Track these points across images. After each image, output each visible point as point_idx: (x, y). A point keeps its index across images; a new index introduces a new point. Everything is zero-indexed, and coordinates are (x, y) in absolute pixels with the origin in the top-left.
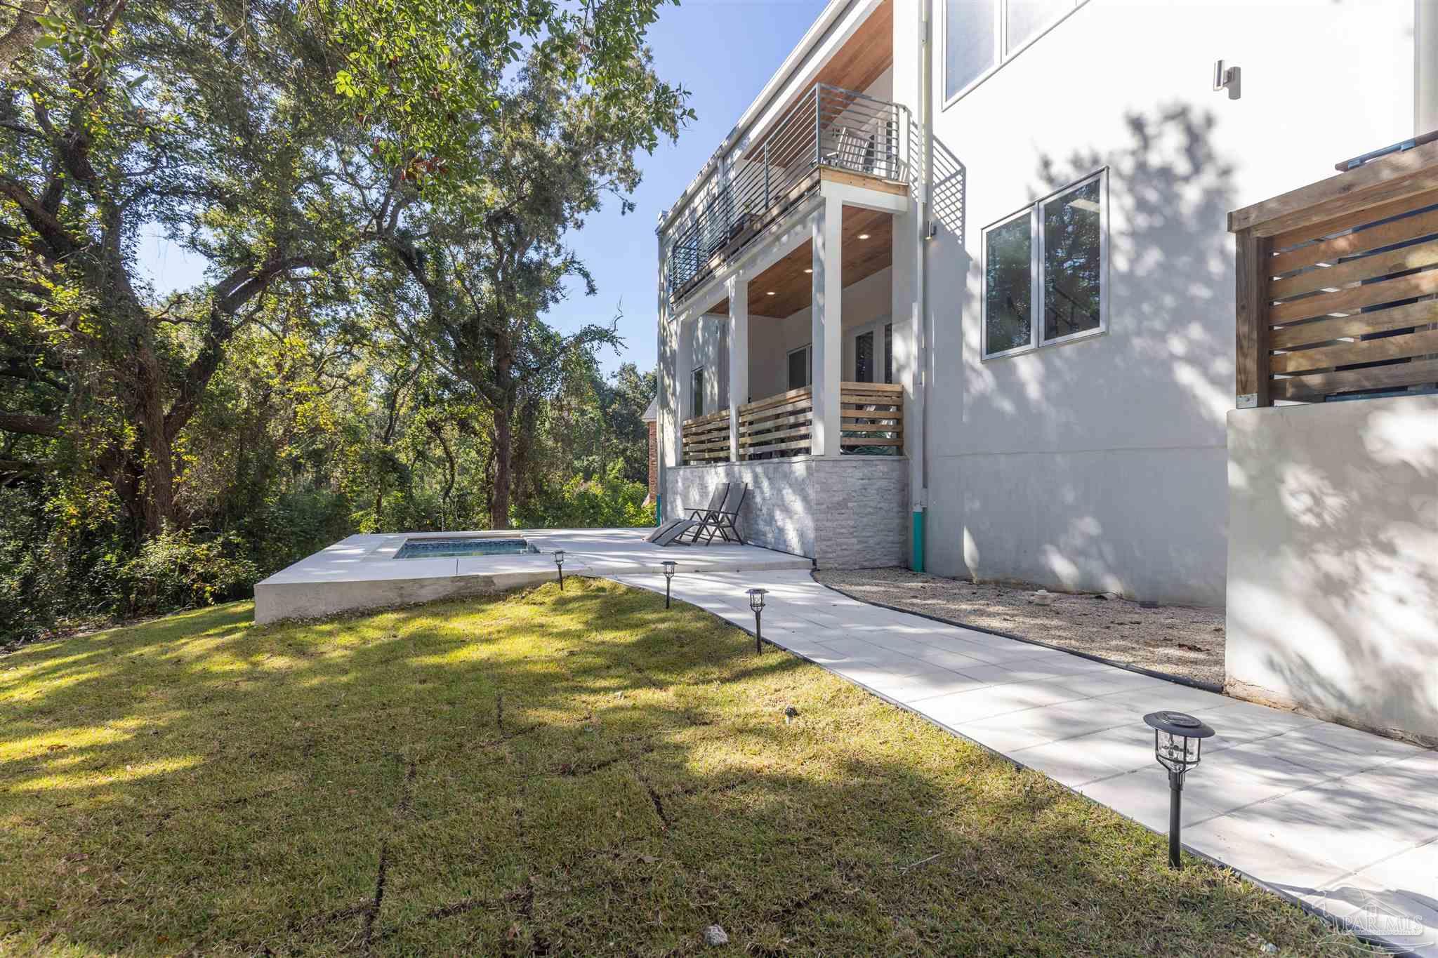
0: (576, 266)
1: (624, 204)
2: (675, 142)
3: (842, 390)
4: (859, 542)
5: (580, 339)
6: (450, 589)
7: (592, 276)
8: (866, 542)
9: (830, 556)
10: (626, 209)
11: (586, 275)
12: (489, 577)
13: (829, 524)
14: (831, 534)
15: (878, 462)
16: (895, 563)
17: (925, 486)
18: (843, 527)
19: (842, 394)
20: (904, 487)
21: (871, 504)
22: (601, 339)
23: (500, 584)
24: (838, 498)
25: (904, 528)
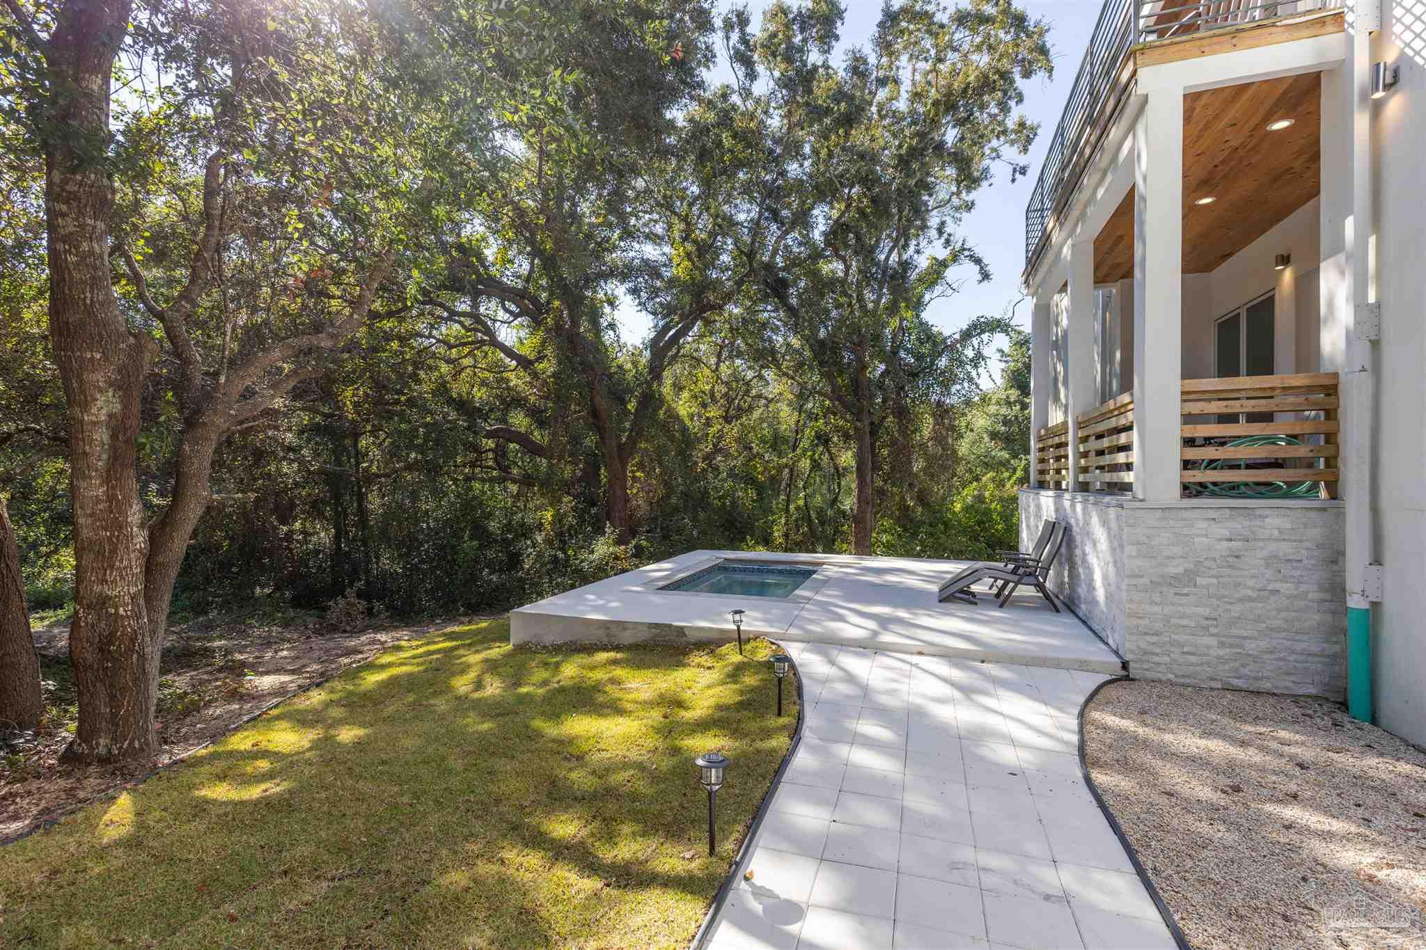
0: (966, 253)
1: (1015, 170)
2: (1050, 77)
3: (1183, 393)
4: (1222, 645)
5: (967, 335)
6: (645, 635)
7: (985, 261)
8: (1237, 646)
9: (1157, 659)
10: (1017, 175)
11: (978, 261)
12: (682, 628)
13: (1156, 609)
14: (1159, 626)
15: (1268, 512)
16: (1313, 691)
17: (1377, 561)
18: (1183, 616)
19: (1184, 401)
20: (1335, 557)
21: (1251, 583)
22: (992, 331)
23: (692, 637)
24: (1176, 568)
25: (1337, 631)
